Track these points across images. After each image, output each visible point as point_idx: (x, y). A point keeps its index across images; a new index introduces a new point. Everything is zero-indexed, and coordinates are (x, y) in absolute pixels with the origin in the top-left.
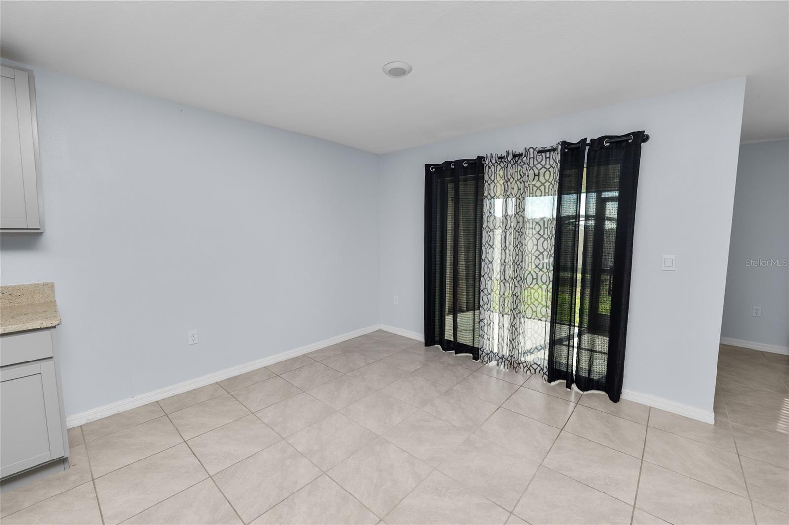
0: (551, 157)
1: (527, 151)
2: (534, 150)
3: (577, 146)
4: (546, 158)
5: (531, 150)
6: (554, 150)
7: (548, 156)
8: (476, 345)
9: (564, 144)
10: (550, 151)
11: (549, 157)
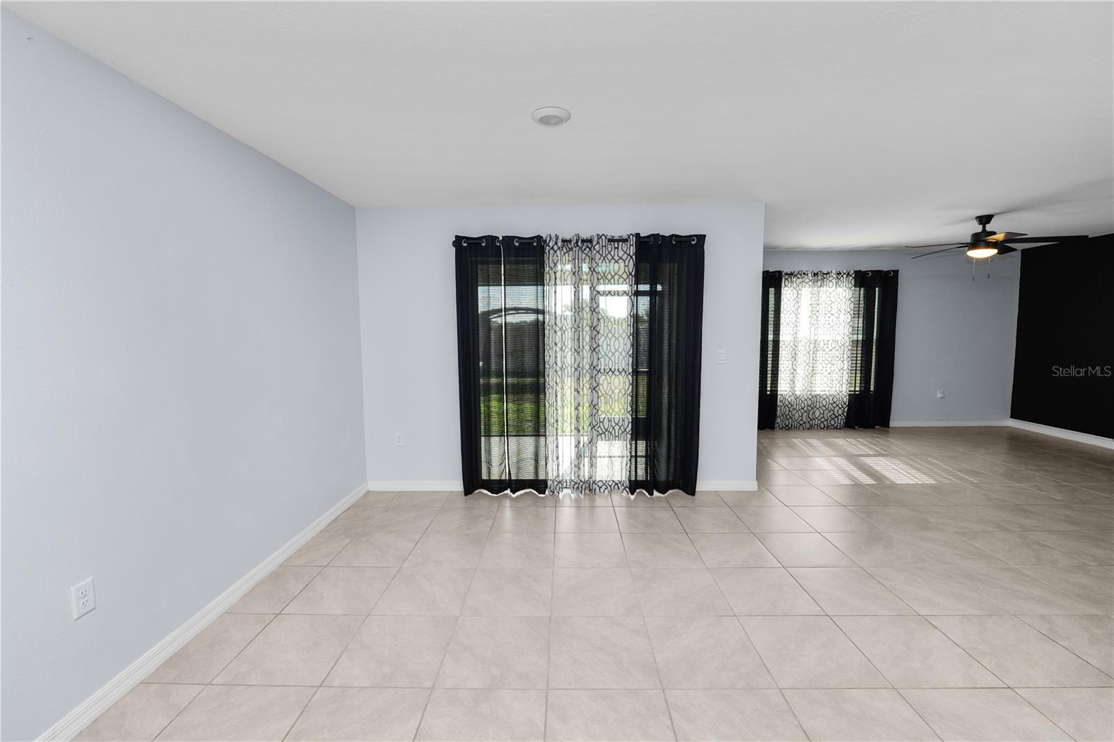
0: (620, 248)
1: (599, 237)
2: (606, 238)
3: (645, 240)
4: (615, 248)
5: (603, 237)
6: (625, 241)
7: (616, 246)
8: (542, 477)
9: (638, 235)
10: (618, 241)
11: (618, 248)
